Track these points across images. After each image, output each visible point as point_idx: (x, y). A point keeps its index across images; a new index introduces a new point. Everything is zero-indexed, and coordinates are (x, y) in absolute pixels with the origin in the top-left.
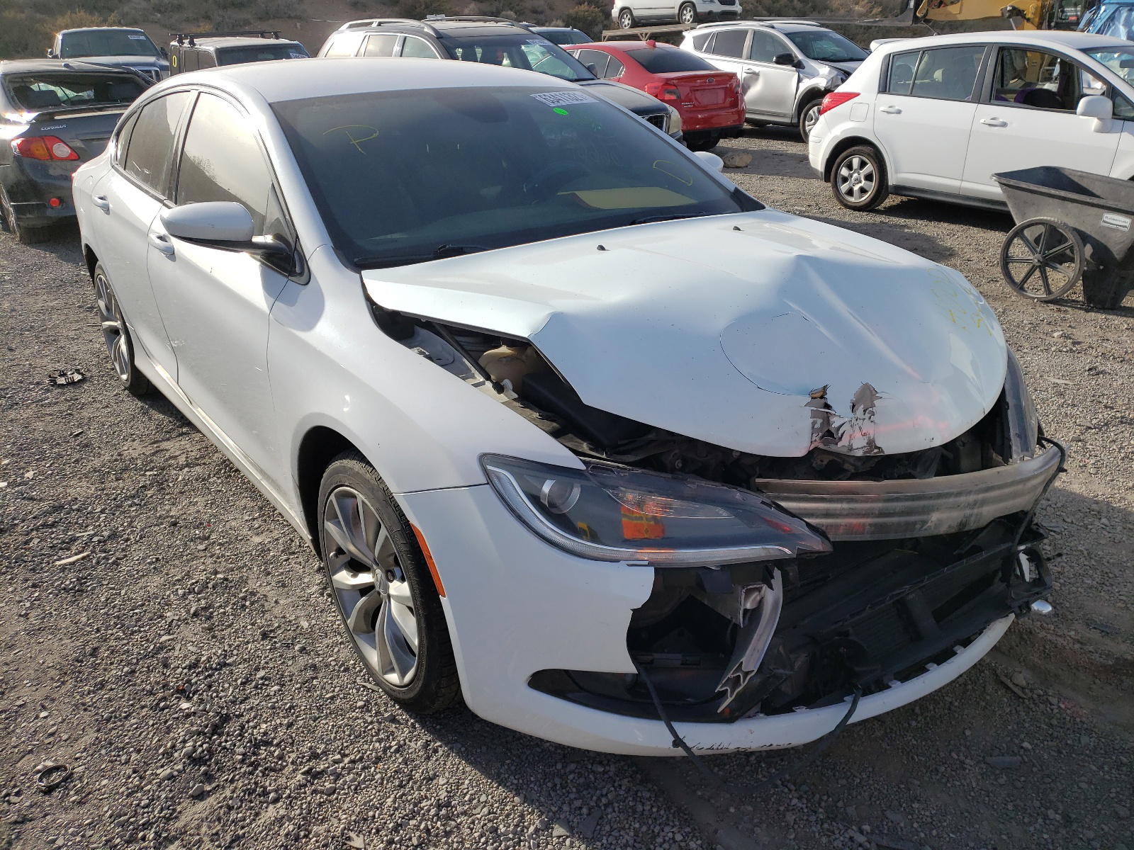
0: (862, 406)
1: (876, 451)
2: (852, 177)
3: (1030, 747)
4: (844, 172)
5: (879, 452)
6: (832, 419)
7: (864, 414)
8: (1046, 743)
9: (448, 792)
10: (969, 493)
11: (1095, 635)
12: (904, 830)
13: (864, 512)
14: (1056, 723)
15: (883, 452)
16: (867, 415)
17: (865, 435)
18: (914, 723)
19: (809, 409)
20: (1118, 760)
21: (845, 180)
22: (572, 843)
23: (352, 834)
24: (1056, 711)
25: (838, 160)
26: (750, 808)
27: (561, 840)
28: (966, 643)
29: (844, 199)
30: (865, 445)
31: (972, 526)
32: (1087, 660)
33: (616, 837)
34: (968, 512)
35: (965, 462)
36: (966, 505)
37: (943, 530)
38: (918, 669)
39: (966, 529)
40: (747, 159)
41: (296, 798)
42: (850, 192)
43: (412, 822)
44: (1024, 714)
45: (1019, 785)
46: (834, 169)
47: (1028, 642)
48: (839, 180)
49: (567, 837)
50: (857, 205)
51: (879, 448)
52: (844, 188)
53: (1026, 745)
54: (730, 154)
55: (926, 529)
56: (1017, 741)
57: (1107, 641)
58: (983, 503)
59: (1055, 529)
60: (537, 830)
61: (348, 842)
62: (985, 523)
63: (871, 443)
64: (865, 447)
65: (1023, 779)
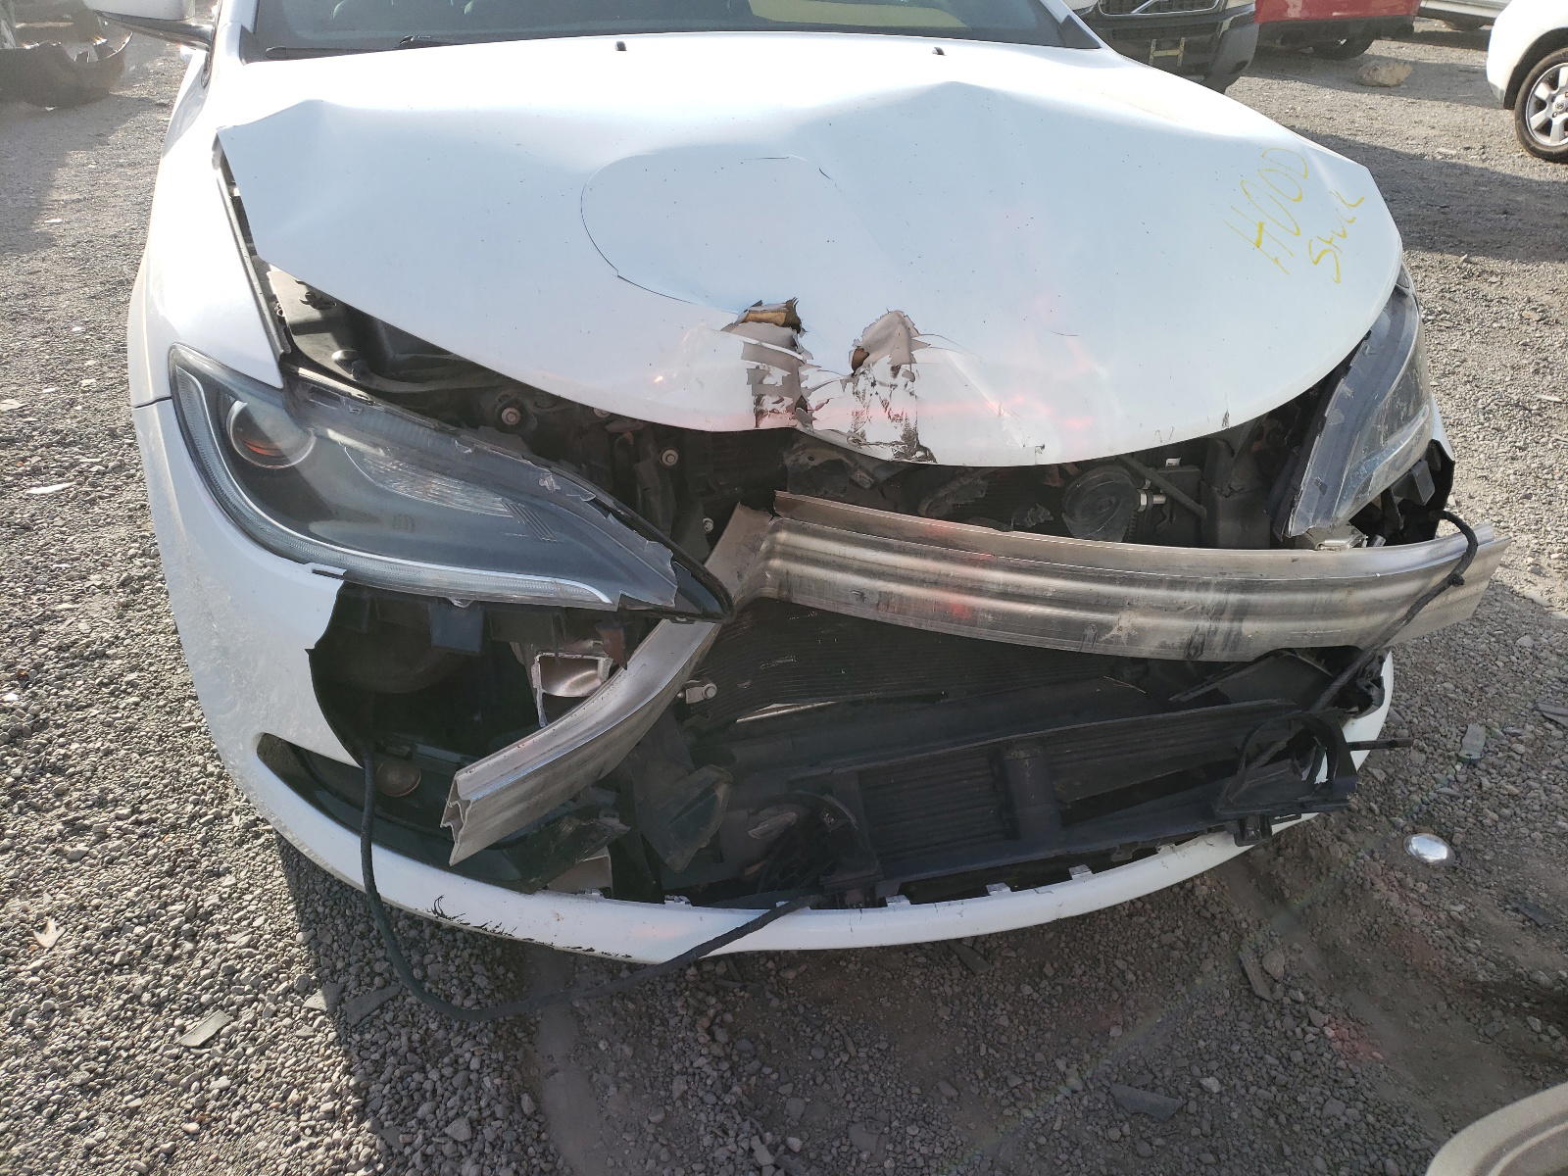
0: (887, 358)
1: (919, 454)
2: (1553, 101)
3: (1216, 1089)
4: (1542, 91)
5: (925, 458)
6: (803, 373)
7: (895, 376)
8: (1253, 1089)
9: (221, 899)
10: (1205, 586)
11: (1507, 922)
12: (863, 1166)
13: (970, 585)
14: (1301, 1059)
15: (932, 457)
16: (901, 380)
17: (897, 418)
18: (1027, 990)
19: (737, 342)
20: (1379, 1164)
21: (1541, 105)
22: (323, 1023)
23: (52, 924)
24: (1310, 1037)
25: (1534, 71)
26: (628, 1051)
27: (311, 1015)
28: (1101, 863)
29: (1533, 139)
30: (899, 439)
31: (1217, 654)
32: (1443, 963)
33: (391, 1034)
34: (1204, 624)
35: (1225, 526)
36: (1199, 608)
37: (1147, 649)
38: (973, 887)
39: (1203, 658)
40: (1402, 73)
41: (28, 854)
42: (1546, 128)
43: (139, 930)
44: (1247, 1027)
45: (1144, 1149)
46: (1524, 87)
47: (1350, 903)
48: (1531, 105)
49: (323, 1013)
50: (1553, 151)
51: (925, 449)
52: (1536, 120)
53: (1212, 1083)
54: (1373, 62)
55: (1109, 642)
56: (1196, 1071)
57: (1530, 940)
58: (1241, 612)
59: (1560, 719)
60: (288, 990)
61: (36, 934)
62: (1251, 657)
63: (911, 438)
64: (897, 443)
65: (1159, 1141)
